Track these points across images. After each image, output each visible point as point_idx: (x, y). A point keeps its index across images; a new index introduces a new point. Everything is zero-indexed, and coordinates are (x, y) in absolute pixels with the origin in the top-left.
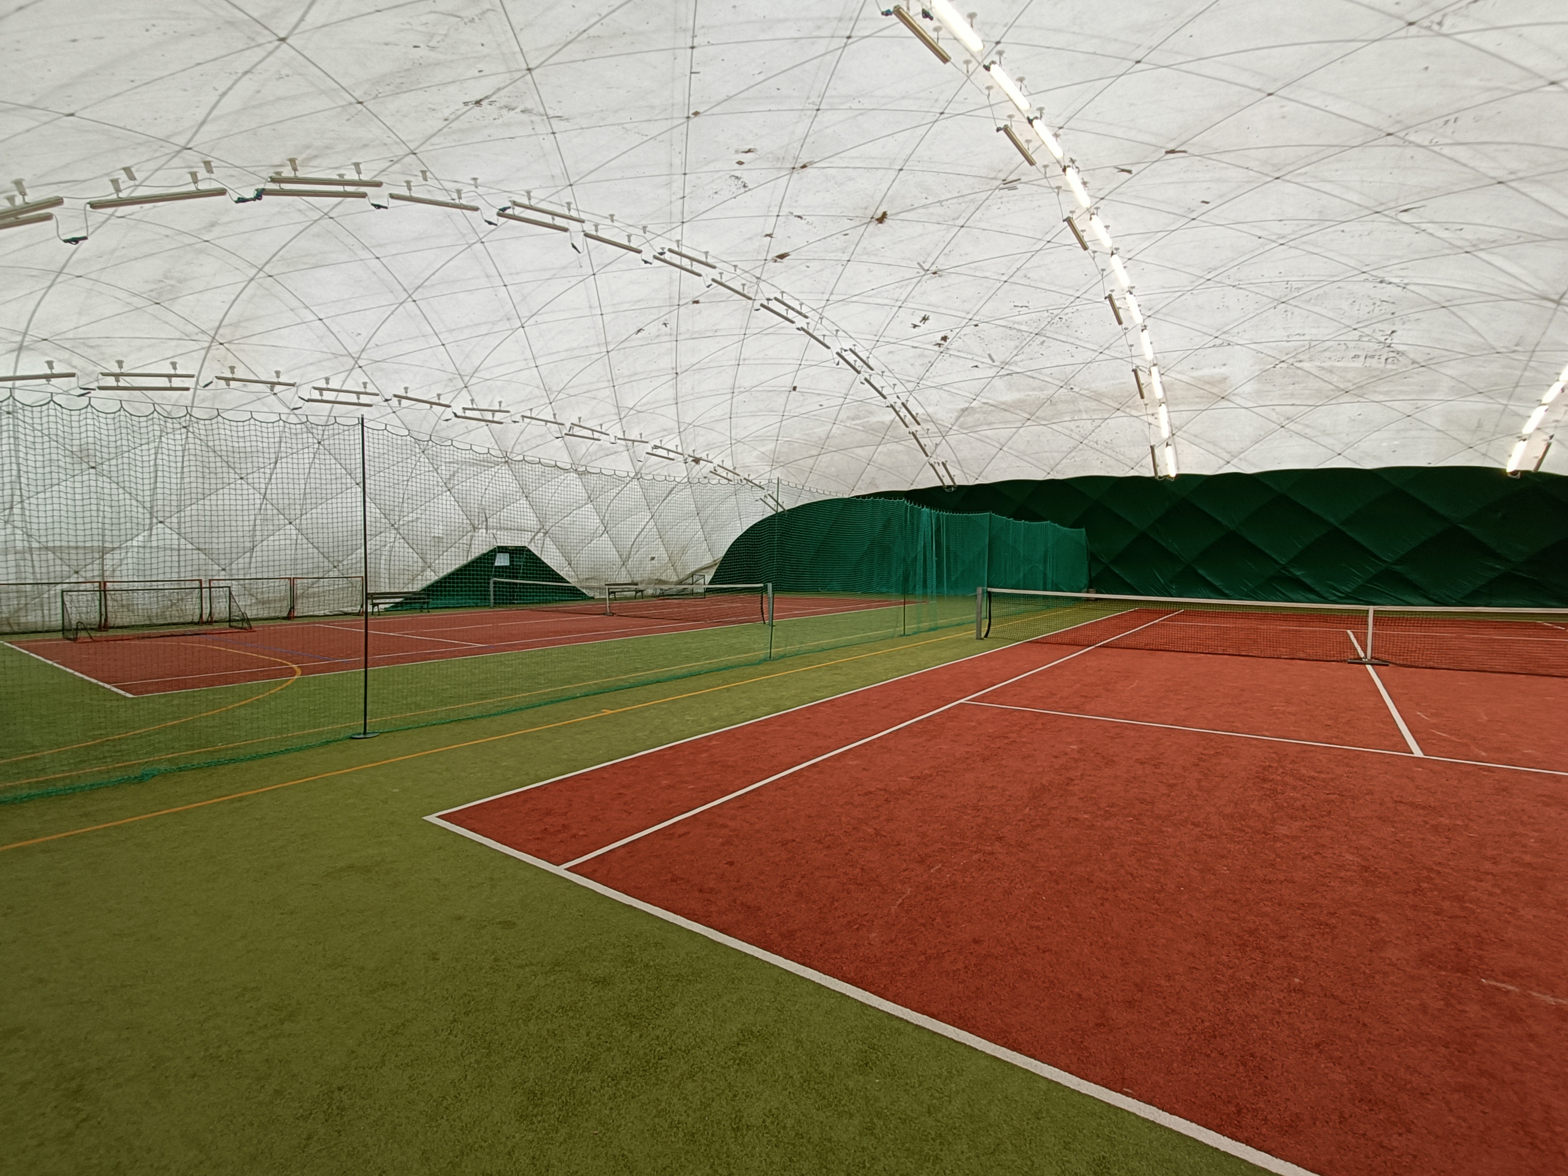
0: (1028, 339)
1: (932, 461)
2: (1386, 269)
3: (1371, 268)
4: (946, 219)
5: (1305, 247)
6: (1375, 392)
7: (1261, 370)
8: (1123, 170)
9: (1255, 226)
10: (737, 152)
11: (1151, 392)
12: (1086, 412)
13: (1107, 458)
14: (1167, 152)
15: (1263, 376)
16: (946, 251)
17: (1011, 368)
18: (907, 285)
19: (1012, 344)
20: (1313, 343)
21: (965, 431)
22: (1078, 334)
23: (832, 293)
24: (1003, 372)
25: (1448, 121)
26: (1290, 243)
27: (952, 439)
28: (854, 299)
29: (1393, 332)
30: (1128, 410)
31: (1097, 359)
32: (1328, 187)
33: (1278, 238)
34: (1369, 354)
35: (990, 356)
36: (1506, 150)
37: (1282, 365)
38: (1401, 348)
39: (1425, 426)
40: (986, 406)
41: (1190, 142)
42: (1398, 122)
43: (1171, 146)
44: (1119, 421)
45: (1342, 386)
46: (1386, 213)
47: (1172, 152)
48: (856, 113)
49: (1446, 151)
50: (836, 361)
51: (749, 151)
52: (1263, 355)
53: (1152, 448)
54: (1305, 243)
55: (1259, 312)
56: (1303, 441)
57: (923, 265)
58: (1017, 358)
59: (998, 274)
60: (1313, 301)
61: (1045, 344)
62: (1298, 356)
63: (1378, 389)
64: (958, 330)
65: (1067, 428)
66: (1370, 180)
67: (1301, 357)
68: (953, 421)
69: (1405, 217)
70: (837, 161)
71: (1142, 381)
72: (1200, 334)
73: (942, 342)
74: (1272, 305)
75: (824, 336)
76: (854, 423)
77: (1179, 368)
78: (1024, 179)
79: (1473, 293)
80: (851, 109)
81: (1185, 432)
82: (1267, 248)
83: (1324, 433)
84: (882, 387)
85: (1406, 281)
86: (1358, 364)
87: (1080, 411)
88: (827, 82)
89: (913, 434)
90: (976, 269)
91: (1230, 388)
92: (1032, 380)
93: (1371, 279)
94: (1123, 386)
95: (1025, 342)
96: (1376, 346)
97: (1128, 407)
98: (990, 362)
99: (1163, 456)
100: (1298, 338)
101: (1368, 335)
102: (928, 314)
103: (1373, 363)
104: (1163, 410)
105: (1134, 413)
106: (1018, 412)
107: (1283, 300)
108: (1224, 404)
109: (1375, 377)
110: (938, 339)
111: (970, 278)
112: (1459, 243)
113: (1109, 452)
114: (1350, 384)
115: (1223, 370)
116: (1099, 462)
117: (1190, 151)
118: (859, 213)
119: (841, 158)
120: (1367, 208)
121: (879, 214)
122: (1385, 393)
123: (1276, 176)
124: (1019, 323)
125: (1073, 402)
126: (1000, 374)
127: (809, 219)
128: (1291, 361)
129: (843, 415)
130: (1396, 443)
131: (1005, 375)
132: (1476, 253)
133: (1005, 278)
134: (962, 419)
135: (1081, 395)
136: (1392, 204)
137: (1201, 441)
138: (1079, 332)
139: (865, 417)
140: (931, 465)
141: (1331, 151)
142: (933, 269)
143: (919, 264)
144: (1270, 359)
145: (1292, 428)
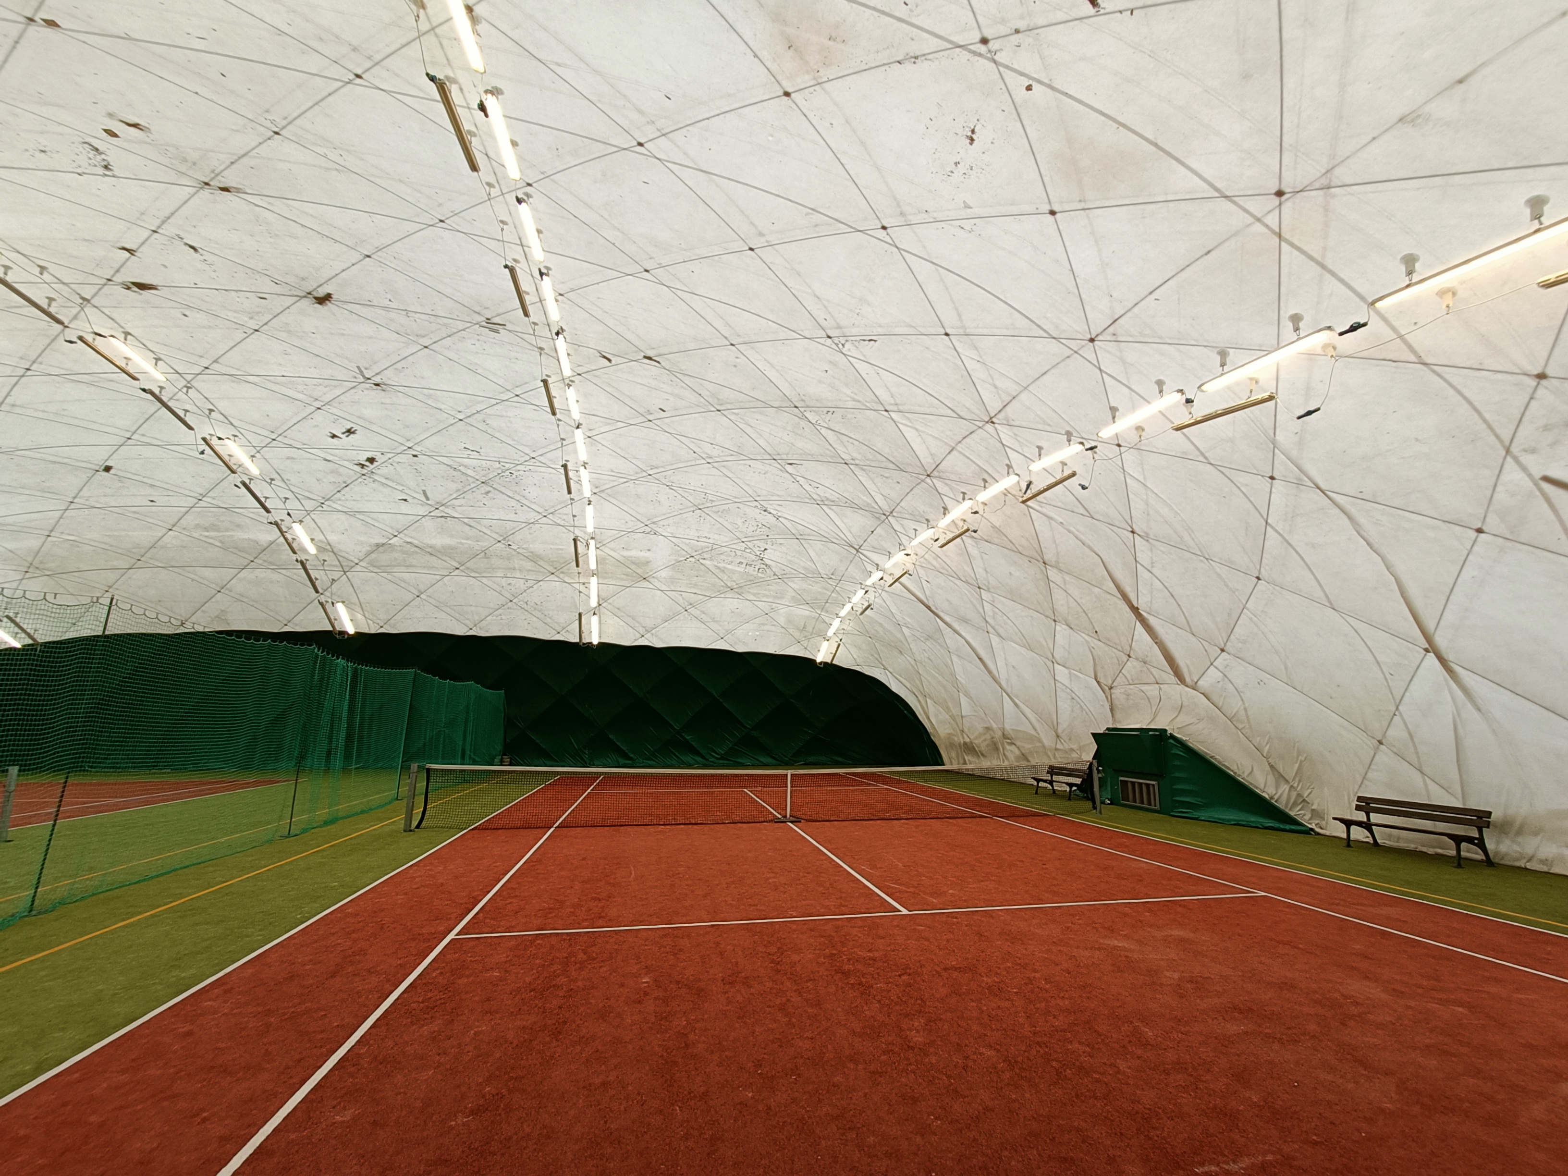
0: (473, 485)
1: (323, 599)
2: (771, 502)
3: (762, 498)
4: (408, 331)
5: (723, 469)
6: (749, 592)
7: (676, 560)
8: (605, 357)
9: (693, 442)
10: (111, 115)
11: (587, 563)
12: (520, 570)
13: (535, 619)
14: (645, 357)
15: (676, 566)
16: (399, 366)
17: (446, 510)
18: (335, 387)
19: (454, 486)
20: (715, 547)
21: (376, 570)
22: (526, 493)
23: (216, 361)
24: (436, 513)
25: (828, 412)
26: (715, 464)
27: (357, 576)
28: (251, 379)
29: (765, 549)
30: (561, 576)
31: (540, 521)
32: (748, 430)
33: (707, 457)
34: (750, 563)
35: (424, 492)
36: (852, 443)
37: (691, 559)
38: (768, 562)
39: (775, 623)
40: (409, 546)
41: (665, 356)
42: (803, 400)
43: (650, 353)
44: (552, 585)
45: (729, 585)
46: (779, 461)
47: (650, 358)
48: (331, 165)
49: (823, 431)
50: (201, 448)
51: (135, 126)
52: (679, 548)
53: (580, 615)
54: (724, 466)
55: (682, 512)
56: (700, 624)
57: (365, 372)
58: (456, 502)
59: (455, 410)
60: (720, 513)
61: (490, 495)
62: (704, 554)
63: (751, 591)
64: (390, 455)
65: (498, 585)
66: (775, 434)
67: (705, 556)
68: (362, 555)
69: (789, 468)
70: (279, 206)
71: (579, 551)
72: (633, 519)
73: (367, 464)
74: (692, 509)
75: (186, 411)
76: (207, 534)
77: (612, 545)
78: (509, 326)
79: (815, 533)
80: (326, 157)
81: (610, 604)
82: (698, 462)
83: (714, 620)
84: (266, 498)
85: (779, 514)
86: (741, 569)
87: (514, 569)
88: (304, 108)
89: (302, 563)
90: (429, 396)
91: (651, 571)
92: (468, 527)
93: (759, 506)
94: (560, 552)
95: (469, 488)
96: (754, 558)
97: (562, 573)
98: (424, 499)
99: (589, 623)
100: (704, 540)
101: (750, 548)
102: (355, 427)
103: (750, 570)
104: (594, 580)
105: (567, 579)
106: (447, 558)
107: (700, 507)
108: (645, 584)
109: (750, 581)
110: (362, 457)
111: (420, 404)
112: (815, 497)
113: (538, 614)
114: (734, 584)
115: (648, 554)
116: (526, 623)
117: (663, 363)
118: (291, 280)
119: (288, 206)
120: (769, 454)
121: (321, 293)
122: (754, 594)
123: (719, 409)
124: (466, 466)
125: (509, 559)
126: (432, 514)
127: (207, 256)
128: (697, 557)
129: (188, 520)
130: (758, 633)
131: (438, 517)
132: (822, 506)
133: (461, 416)
134: (373, 555)
135: (519, 553)
136: (785, 457)
137: (622, 614)
138: (527, 491)
139: (227, 530)
140: (321, 604)
141: (760, 404)
142: (377, 379)
143: (358, 367)
144: (684, 553)
145: (693, 613)
